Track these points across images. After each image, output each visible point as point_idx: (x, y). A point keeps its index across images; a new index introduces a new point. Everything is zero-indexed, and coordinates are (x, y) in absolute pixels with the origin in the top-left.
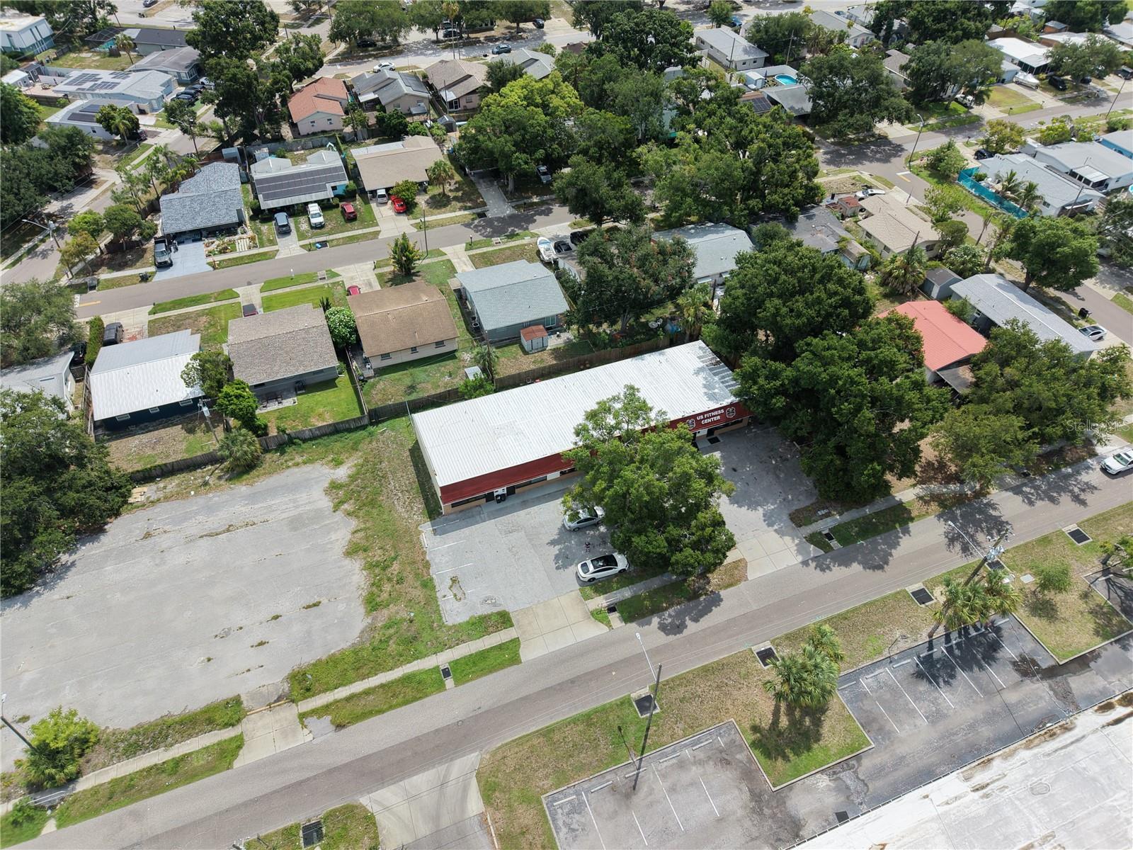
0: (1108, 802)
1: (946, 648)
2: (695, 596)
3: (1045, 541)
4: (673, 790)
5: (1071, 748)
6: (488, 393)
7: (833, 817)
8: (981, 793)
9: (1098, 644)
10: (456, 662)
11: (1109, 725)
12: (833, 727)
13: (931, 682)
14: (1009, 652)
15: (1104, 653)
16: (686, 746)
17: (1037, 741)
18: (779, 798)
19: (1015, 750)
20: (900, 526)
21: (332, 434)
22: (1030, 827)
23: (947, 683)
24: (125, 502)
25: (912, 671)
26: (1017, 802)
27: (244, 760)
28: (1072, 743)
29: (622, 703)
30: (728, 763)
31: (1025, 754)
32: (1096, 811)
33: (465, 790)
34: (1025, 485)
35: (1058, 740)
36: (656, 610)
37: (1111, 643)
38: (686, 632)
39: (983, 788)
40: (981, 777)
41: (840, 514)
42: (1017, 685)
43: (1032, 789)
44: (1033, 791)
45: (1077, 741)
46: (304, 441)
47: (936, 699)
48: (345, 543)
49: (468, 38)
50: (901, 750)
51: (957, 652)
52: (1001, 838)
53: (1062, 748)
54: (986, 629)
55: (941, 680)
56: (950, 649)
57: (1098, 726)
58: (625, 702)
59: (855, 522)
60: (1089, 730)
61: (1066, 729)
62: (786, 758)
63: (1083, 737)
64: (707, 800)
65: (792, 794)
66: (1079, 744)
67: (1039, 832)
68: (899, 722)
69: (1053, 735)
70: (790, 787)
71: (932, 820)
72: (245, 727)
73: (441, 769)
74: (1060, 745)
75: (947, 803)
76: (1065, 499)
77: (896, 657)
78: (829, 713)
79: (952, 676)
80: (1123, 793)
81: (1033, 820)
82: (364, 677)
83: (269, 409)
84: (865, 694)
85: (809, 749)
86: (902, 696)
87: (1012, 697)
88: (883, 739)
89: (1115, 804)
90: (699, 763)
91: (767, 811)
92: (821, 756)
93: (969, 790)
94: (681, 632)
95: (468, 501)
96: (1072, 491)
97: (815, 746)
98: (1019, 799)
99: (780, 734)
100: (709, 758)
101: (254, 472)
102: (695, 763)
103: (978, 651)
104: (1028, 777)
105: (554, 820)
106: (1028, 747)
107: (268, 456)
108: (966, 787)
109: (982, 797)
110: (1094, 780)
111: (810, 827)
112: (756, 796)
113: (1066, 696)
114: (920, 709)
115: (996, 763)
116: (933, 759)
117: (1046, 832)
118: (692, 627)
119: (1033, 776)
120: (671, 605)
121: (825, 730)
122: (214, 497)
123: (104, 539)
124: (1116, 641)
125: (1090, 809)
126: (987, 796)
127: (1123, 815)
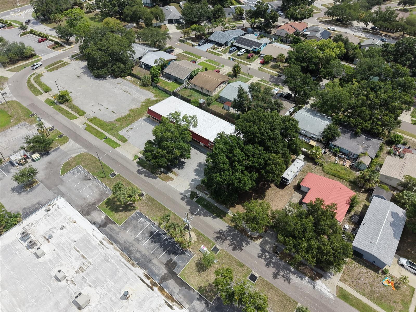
0: (108, 280)
1: (166, 239)
2: (153, 173)
3: (241, 265)
4: (90, 187)
5: (126, 267)
6: (194, 105)
7: (93, 221)
8: (100, 243)
9: (195, 289)
10: (109, 138)
11: (140, 278)
12: (122, 215)
13: (150, 237)
14: (175, 258)
15: (192, 292)
16: (103, 186)
17: (124, 256)
18: (95, 209)
19: (118, 250)
20: (216, 215)
21: (164, 91)
22: (92, 258)
23: (152, 241)
24: (125, 77)
25: (152, 231)
26: (100, 253)
27: (73, 121)
28: (128, 267)
29: (111, 170)
30: (101, 196)
31: (118, 254)
32: (103, 276)
33: (77, 153)
34: (269, 253)
35: (128, 263)
36: (144, 167)
37: (198, 294)
38: (140, 175)
39: (102, 244)
40: (105, 243)
41: (209, 197)
42: (162, 263)
43: (106, 257)
44: (105, 257)
45: (130, 269)
46: (158, 89)
47: (144, 239)
48: (133, 108)
49: (379, 32)
50: (121, 233)
51: (166, 242)
52: (86, 250)
53: (124, 264)
54: (182, 249)
55: (152, 239)
56: (166, 240)
57: (138, 275)
58: (112, 171)
59: (208, 202)
60: (135, 272)
61: (133, 265)
62: (107, 207)
63: (132, 270)
64: (89, 194)
65: (97, 211)
66: (128, 269)
67: (91, 260)
68: (131, 231)
69: (129, 261)
70: (99, 210)
71: (87, 232)
72: (80, 117)
73: (81, 147)
74: (126, 264)
75: (93, 235)
76: (272, 270)
77: (155, 225)
78: (126, 213)
79: (155, 242)
80: (113, 284)
81: (95, 258)
82: (98, 127)
83: (165, 80)
84: (137, 220)
85: (112, 211)
86: (141, 230)
87: (155, 261)
88: (123, 228)
89: (108, 282)
90: (99, 190)
91: (90, 207)
92: (111, 215)
93: (100, 240)
94: (139, 174)
95: (155, 119)
96: (279, 272)
97: (114, 212)
98: (101, 253)
99: (114, 204)
100: (101, 191)
101: (144, 87)
102: (99, 189)
103: (170, 248)
104: (110, 255)
105: (74, 169)
106: (121, 254)
107: (151, 87)
108: (100, 239)
109: (98, 244)
110: (116, 275)
111: (89, 217)
112: (94, 204)
113: (164, 279)
114: (139, 235)
115: (112, 246)
116: (121, 242)
117: (92, 262)
118: (142, 176)
119: (111, 256)
120: (147, 169)
121: (120, 213)
122: (134, 86)
123: (115, 80)
124: (200, 295)
125: (104, 274)
126: (99, 245)
127: (105, 285)
